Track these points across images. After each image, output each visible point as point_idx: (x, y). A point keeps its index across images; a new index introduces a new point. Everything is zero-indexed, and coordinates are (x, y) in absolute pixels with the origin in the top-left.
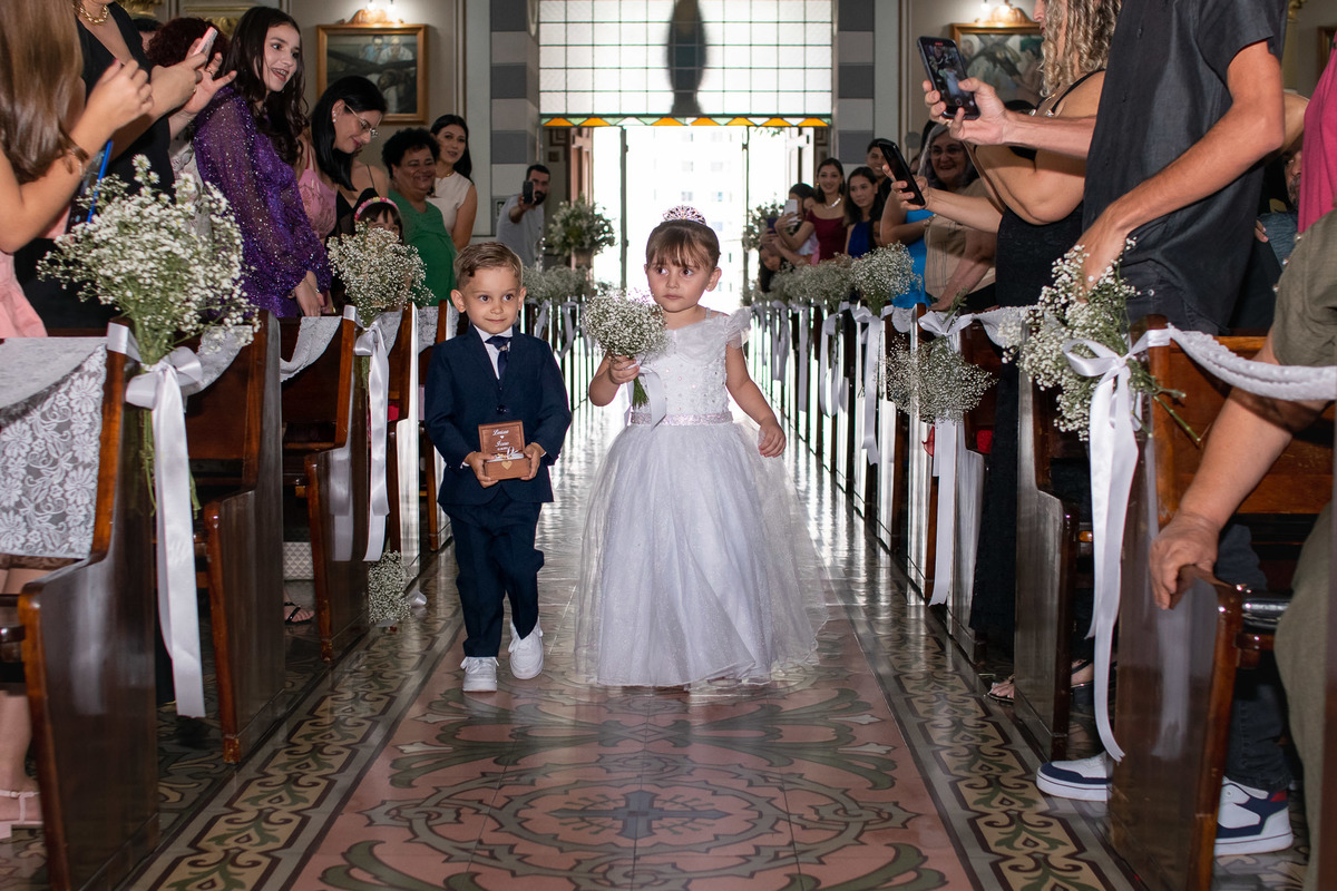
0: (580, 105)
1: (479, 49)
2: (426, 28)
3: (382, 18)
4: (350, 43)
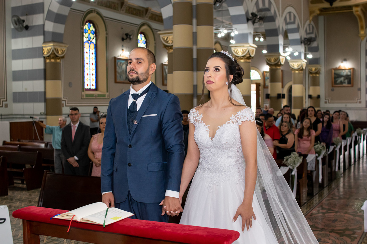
1: (363, 72)
2: (353, 69)
3: (344, 67)
4: (338, 72)
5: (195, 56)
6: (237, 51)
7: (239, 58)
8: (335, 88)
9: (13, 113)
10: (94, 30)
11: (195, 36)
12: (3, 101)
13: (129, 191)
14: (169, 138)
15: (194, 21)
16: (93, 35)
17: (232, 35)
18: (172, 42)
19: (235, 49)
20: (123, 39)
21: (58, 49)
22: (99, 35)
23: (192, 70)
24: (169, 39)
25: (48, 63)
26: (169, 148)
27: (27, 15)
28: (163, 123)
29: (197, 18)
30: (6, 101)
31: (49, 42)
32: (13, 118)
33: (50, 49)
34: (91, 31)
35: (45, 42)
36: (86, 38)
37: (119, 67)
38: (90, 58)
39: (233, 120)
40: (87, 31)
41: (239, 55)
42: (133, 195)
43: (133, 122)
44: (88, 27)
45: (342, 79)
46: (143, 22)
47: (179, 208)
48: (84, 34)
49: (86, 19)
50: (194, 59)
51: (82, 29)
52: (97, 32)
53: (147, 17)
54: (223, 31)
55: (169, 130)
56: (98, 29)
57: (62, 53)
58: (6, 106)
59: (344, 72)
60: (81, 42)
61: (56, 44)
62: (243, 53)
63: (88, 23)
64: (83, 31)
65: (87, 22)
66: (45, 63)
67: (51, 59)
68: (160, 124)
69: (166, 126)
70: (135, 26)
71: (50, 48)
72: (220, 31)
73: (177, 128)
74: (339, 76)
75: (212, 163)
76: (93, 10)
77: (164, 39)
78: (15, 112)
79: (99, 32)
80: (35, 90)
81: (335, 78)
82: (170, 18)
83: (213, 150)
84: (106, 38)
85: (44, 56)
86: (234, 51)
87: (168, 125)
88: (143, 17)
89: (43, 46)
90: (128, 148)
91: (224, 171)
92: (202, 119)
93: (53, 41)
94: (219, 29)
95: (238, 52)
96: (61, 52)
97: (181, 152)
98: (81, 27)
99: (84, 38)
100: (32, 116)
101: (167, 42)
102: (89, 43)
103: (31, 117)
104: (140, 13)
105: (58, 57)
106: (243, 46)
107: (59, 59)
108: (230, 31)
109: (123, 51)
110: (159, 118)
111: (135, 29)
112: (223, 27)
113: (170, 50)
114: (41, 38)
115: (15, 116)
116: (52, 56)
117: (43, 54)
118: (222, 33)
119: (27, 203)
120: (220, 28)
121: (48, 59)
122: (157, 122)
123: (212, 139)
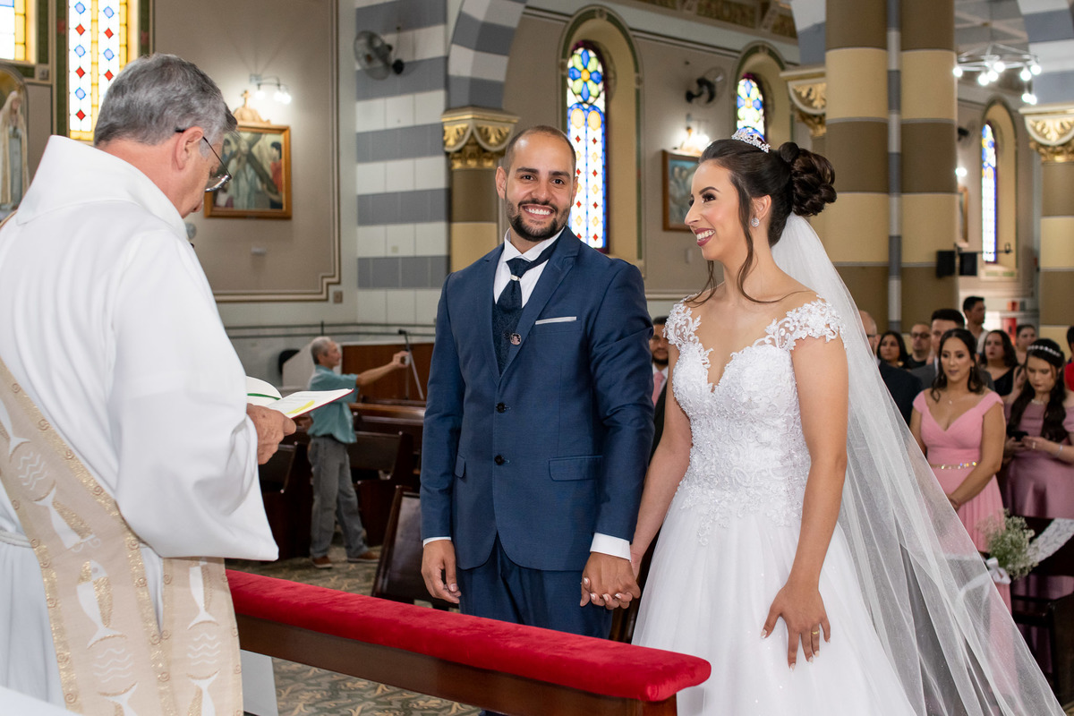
5: (894, 147)
6: (1043, 128)
7: (1050, 149)
9: (359, 321)
10: (600, 69)
11: (894, 84)
12: (328, 284)
13: (497, 536)
14: (610, 387)
15: (893, 36)
16: (597, 84)
17: (1025, 76)
18: (823, 103)
19: (1037, 122)
20: (690, 97)
21: (487, 131)
22: (615, 83)
23: (886, 190)
24: (816, 95)
25: (459, 170)
26: (608, 414)
27: (399, 29)
28: (593, 342)
29: (901, 28)
30: (339, 283)
31: (462, 108)
32: (358, 333)
33: (465, 131)
34: (590, 73)
35: (449, 109)
36: (575, 94)
37: (677, 182)
38: (587, 156)
39: (773, 336)
40: (577, 74)
41: (1050, 140)
42: (507, 546)
43: (508, 339)
44: (583, 64)
46: (752, 43)
47: (628, 588)
48: (570, 81)
49: (576, 38)
50: (893, 154)
51: (563, 66)
52: (611, 75)
53: (766, 27)
54: (992, 66)
55: (608, 361)
56: (611, 67)
57: (500, 142)
58: (339, 298)
60: (560, 105)
61: (479, 115)
62: (1061, 135)
63: (580, 51)
64: (565, 74)
65: (577, 47)
66: (450, 172)
67: (466, 159)
68: (586, 345)
69: (603, 350)
70: (727, 55)
71: (464, 126)
72: (984, 66)
73: (634, 359)
75: (713, 460)
76: (597, 8)
77: (799, 95)
78: (363, 317)
79: (615, 77)
80: (421, 253)
82: (818, 28)
83: (716, 422)
84: (638, 93)
85: (447, 149)
86: (1034, 128)
87: (606, 348)
88: (753, 27)
89: (444, 120)
90: (496, 413)
91: (744, 484)
92: (696, 333)
93: (473, 106)
94: (982, 57)
95: (1045, 131)
96: (496, 138)
97: (643, 426)
98: (560, 61)
99: (569, 94)
100: (404, 329)
101: (809, 103)
102: (584, 110)
103: (401, 333)
104: (743, 15)
105: (487, 154)
106: (1064, 112)
107: (489, 159)
108: (1017, 65)
109: (690, 134)
110: (583, 328)
111: (729, 64)
112: (995, 51)
113: (819, 127)
114: (437, 98)
115: (362, 329)
116: (469, 149)
117: (444, 143)
118: (992, 72)
119: (357, 581)
120: (985, 55)
121: (457, 158)
122: (576, 339)
123: (713, 391)
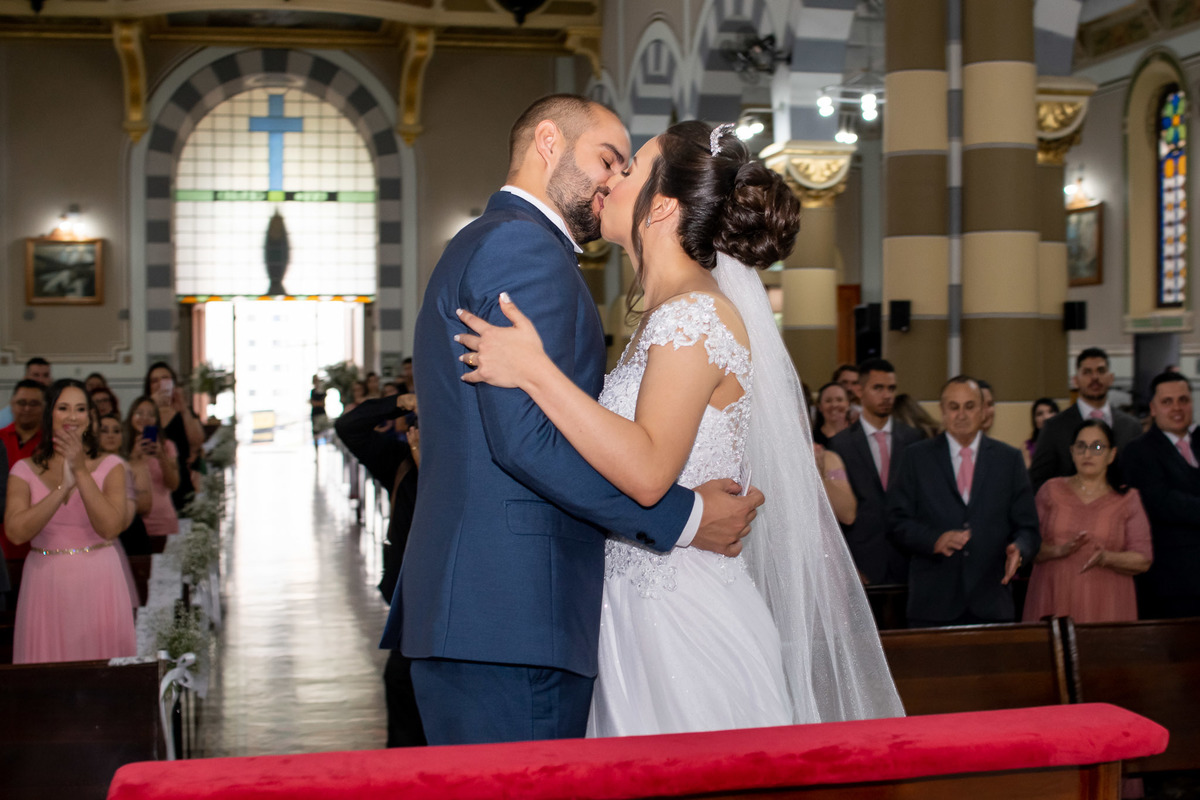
0: (203, 288)
1: (138, 256)
2: (104, 243)
3: (71, 234)
4: (49, 250)
8: (39, 311)
45: (64, 276)
59: (70, 253)
74: (54, 266)
81: (38, 273)
